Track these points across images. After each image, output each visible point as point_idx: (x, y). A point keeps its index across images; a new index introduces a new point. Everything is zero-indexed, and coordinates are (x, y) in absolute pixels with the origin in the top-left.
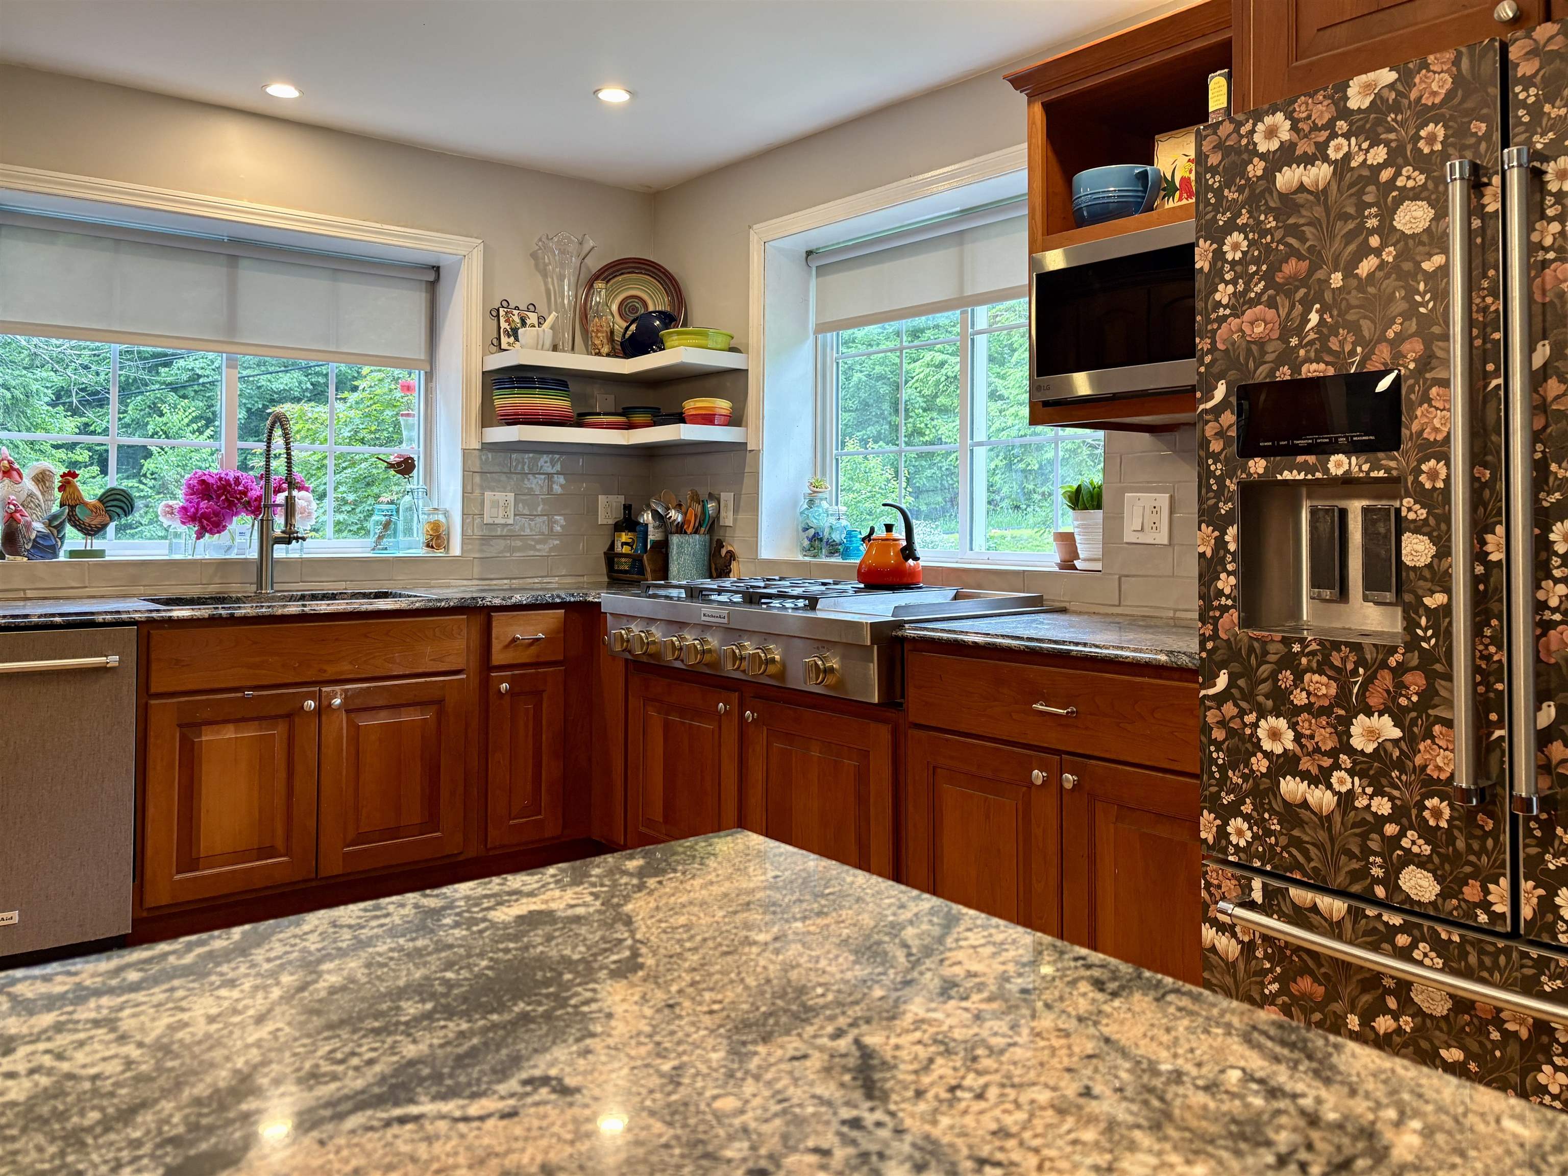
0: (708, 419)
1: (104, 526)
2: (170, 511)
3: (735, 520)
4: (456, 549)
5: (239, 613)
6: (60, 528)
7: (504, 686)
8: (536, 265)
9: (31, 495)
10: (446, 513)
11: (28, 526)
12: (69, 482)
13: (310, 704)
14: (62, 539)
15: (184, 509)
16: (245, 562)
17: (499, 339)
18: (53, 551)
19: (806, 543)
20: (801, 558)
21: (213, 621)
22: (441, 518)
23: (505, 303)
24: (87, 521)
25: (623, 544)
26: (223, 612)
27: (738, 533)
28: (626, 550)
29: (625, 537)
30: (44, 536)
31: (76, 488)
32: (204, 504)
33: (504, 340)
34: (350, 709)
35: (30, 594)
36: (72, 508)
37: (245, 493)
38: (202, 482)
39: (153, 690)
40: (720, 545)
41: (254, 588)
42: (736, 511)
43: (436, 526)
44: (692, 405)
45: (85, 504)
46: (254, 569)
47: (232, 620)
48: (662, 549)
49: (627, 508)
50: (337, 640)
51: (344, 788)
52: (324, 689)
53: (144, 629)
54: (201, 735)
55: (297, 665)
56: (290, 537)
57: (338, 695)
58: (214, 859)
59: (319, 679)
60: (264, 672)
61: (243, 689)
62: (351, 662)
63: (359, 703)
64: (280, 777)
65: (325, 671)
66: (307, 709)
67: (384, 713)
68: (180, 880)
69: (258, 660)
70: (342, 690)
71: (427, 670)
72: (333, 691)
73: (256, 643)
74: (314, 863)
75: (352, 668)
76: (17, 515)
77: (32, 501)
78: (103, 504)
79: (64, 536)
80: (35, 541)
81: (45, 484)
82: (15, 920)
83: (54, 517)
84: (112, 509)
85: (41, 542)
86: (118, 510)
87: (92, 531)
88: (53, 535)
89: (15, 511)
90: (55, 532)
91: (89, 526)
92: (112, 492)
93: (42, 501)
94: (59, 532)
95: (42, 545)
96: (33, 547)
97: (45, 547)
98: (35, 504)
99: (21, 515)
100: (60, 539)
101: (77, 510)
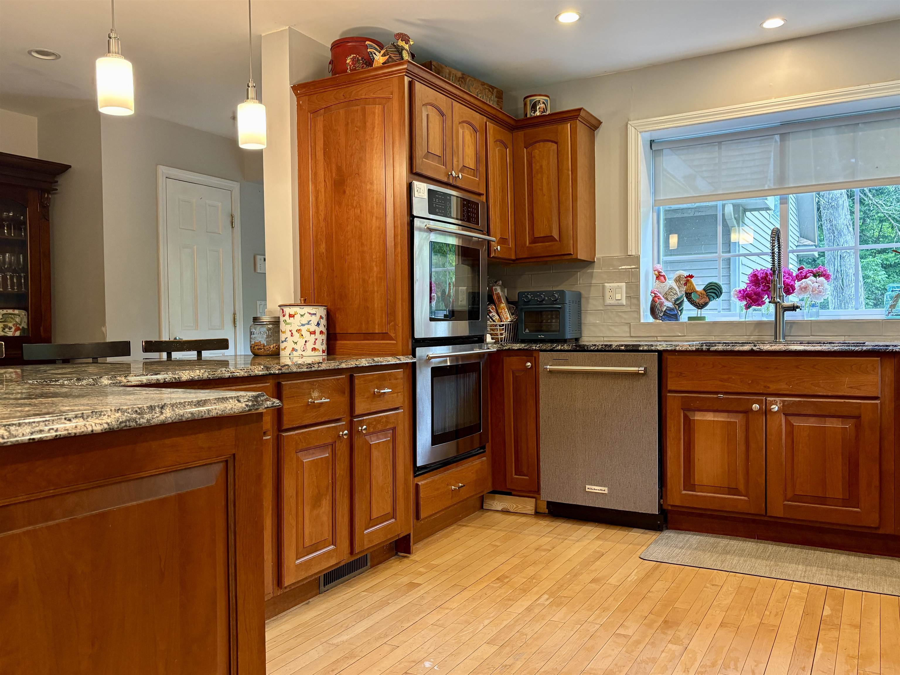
1: (706, 304)
6: (680, 304)
9: (671, 288)
11: (661, 304)
12: (688, 281)
13: (756, 407)
14: (681, 311)
18: (677, 317)
21: (700, 352)
24: (697, 301)
30: (671, 310)
31: (691, 283)
34: (786, 413)
35: (659, 339)
36: (690, 294)
39: (667, 388)
45: (697, 292)
47: (710, 352)
50: (776, 368)
51: (784, 463)
52: (768, 399)
53: (665, 355)
54: (694, 416)
55: (750, 382)
56: (794, 307)
57: (778, 404)
58: (703, 488)
59: (765, 392)
60: (729, 384)
61: (717, 393)
62: (787, 384)
63: (792, 410)
64: (741, 448)
65: (769, 388)
66: (754, 409)
67: (813, 419)
68: (685, 494)
69: (726, 377)
70: (781, 400)
71: (846, 394)
72: (775, 400)
73: (724, 367)
74: (764, 505)
75: (788, 387)
76: (657, 299)
77: (671, 292)
78: (705, 291)
79: (682, 309)
80: (665, 311)
81: (680, 283)
82: (606, 492)
83: (677, 299)
84: (710, 294)
85: (668, 312)
86: (713, 295)
87: (700, 306)
88: (676, 308)
89: (655, 297)
90: (677, 307)
91: (699, 304)
92: (710, 285)
93: (678, 291)
94: (679, 307)
95: (669, 314)
96: (664, 315)
97: (671, 315)
98: (673, 293)
99: (658, 299)
100: (680, 311)
101: (692, 295)
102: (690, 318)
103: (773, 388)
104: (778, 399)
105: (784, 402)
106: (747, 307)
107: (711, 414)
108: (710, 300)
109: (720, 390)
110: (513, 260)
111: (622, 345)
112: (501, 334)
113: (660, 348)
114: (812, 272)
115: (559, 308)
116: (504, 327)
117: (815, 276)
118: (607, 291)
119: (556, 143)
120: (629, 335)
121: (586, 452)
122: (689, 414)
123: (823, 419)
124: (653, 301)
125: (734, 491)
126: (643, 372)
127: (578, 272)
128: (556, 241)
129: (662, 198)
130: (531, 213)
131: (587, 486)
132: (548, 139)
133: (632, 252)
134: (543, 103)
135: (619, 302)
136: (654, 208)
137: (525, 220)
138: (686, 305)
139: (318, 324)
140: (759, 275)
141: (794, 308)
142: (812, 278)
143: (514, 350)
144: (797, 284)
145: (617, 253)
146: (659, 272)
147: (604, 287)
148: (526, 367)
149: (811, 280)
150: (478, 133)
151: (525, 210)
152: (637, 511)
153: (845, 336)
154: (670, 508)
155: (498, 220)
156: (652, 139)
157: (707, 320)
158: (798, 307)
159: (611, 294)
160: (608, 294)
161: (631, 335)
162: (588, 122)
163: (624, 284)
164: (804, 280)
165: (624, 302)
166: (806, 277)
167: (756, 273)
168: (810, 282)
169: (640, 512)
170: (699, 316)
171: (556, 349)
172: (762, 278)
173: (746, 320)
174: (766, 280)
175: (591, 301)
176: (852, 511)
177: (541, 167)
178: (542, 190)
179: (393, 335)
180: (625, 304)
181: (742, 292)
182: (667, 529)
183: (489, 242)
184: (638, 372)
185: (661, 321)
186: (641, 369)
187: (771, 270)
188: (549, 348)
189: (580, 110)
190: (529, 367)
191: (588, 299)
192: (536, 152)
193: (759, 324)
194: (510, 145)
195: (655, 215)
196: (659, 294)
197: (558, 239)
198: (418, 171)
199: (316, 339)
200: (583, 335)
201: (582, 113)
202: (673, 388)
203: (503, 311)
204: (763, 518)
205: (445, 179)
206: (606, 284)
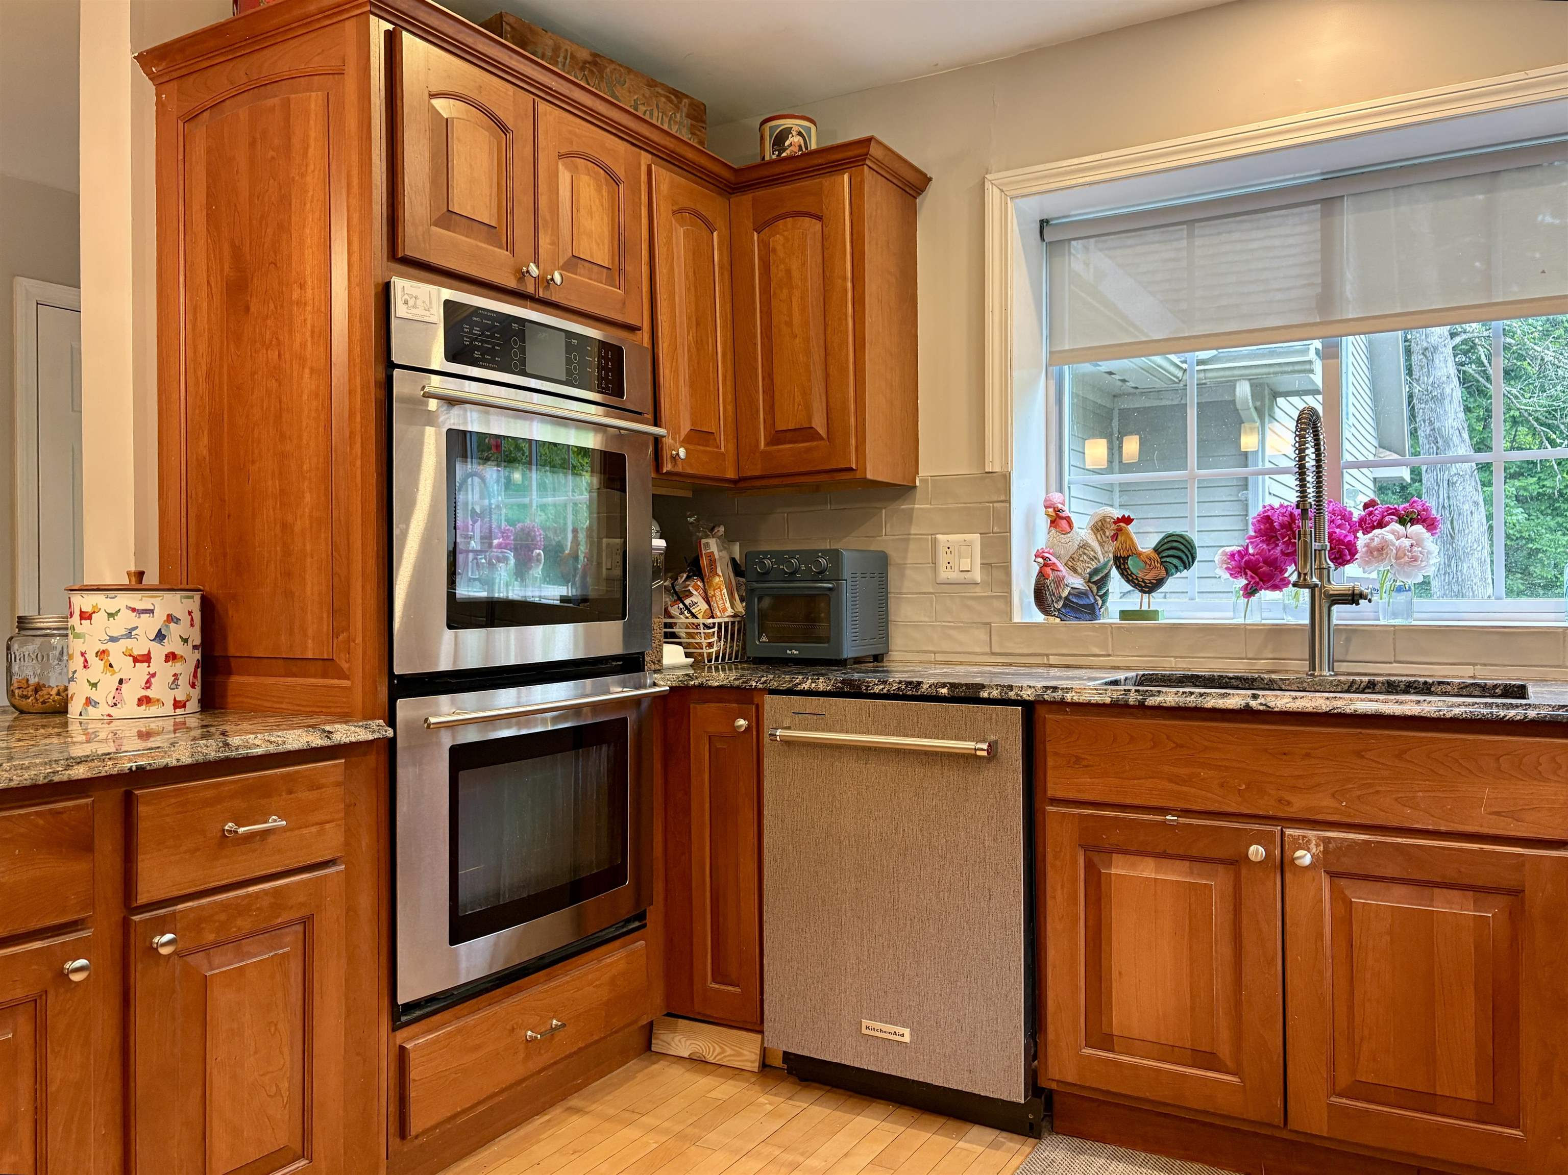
1: (1160, 582)
5: (1151, 701)
6: (1102, 583)
9: (1084, 546)
11: (1059, 582)
12: (1120, 529)
13: (1258, 851)
14: (1104, 597)
18: (1092, 611)
21: (1111, 708)
24: (1140, 575)
26: (1132, 697)
30: (1081, 594)
31: (1128, 535)
34: (1332, 872)
35: (1053, 660)
36: (1124, 560)
39: (1050, 793)
45: (1139, 554)
47: (1136, 709)
50: (1308, 755)
51: (1329, 998)
52: (1288, 832)
53: (1041, 711)
54: (1109, 866)
55: (1243, 787)
56: (1353, 594)
57: (1313, 846)
58: (1130, 1045)
59: (1281, 814)
60: (1193, 790)
61: (1164, 811)
62: (1333, 795)
63: (1347, 863)
64: (1224, 950)
65: (1289, 803)
66: (1252, 857)
67: (1399, 890)
68: (1090, 1057)
69: (1183, 771)
70: (1319, 838)
71: (1485, 830)
72: (1304, 837)
73: (1182, 746)
74: (1279, 1103)
75: (1336, 805)
76: (1048, 570)
77: (1085, 554)
78: (1158, 554)
79: (1106, 594)
80: (1066, 598)
81: (1104, 533)
82: (907, 1039)
83: (1096, 571)
84: (1168, 559)
85: (1074, 600)
86: (1175, 561)
87: (1146, 587)
88: (1092, 592)
89: (1046, 565)
90: (1095, 588)
91: (1143, 581)
92: (1169, 539)
93: (1100, 552)
94: (1099, 589)
95: (1077, 604)
96: (1064, 606)
97: (1081, 606)
98: (1088, 556)
99: (1053, 570)
100: (1101, 597)
101: (1130, 562)
102: (1125, 615)
103: (1299, 804)
104: (1311, 834)
105: (1327, 841)
106: (1249, 591)
107: (1150, 862)
108: (1168, 574)
109: (1171, 805)
110: (734, 482)
111: (944, 685)
112: (710, 645)
113: (1028, 695)
114: (1395, 512)
115: (830, 589)
116: (716, 629)
117: (1402, 522)
118: (941, 550)
119: (819, 218)
120: (987, 650)
121: (862, 940)
122: (1096, 858)
123: (1427, 891)
124: (1042, 575)
125: (1208, 1060)
126: (985, 754)
127: (881, 509)
128: (822, 438)
129: (1067, 347)
130: (769, 376)
131: (865, 1022)
132: (802, 209)
133: (993, 465)
134: (800, 134)
135: (968, 575)
136: (1050, 369)
137: (757, 392)
138: (1116, 583)
139: (160, 637)
140: (1275, 518)
141: (1353, 598)
142: (1396, 526)
143: (710, 687)
144: (1362, 540)
145: (962, 467)
146: (1057, 511)
147: (935, 542)
148: (735, 729)
149: (1393, 532)
150: (621, 186)
151: (756, 369)
152: (976, 1092)
153: (1474, 665)
154: (1054, 1086)
155: (684, 391)
156: (1045, 217)
157: (1161, 621)
158: (1362, 596)
159: (949, 557)
160: (943, 559)
161: (994, 651)
162: (896, 175)
163: (976, 538)
164: (1377, 531)
165: (977, 576)
166: (1381, 525)
167: (1269, 513)
168: (1391, 537)
169: (982, 1094)
170: (1145, 607)
171: (800, 688)
172: (1282, 526)
173: (1248, 622)
174: (1291, 529)
175: (908, 572)
176: (1501, 1135)
177: (788, 272)
178: (789, 324)
179: (345, 666)
180: (979, 581)
181: (1237, 557)
182: (1054, 1130)
183: (657, 440)
184: (973, 752)
185: (1058, 620)
186: (979, 746)
187: (1298, 507)
188: (786, 686)
189: (869, 140)
190: (743, 729)
191: (902, 568)
192: (778, 241)
193: (1277, 633)
194: (720, 223)
195: (1052, 383)
196: (1054, 560)
197: (825, 436)
198: (409, 253)
199: (153, 675)
200: (892, 647)
201: (874, 150)
202: (1060, 794)
203: (718, 593)
204: (1278, 1134)
205: (512, 283)
206: (939, 536)
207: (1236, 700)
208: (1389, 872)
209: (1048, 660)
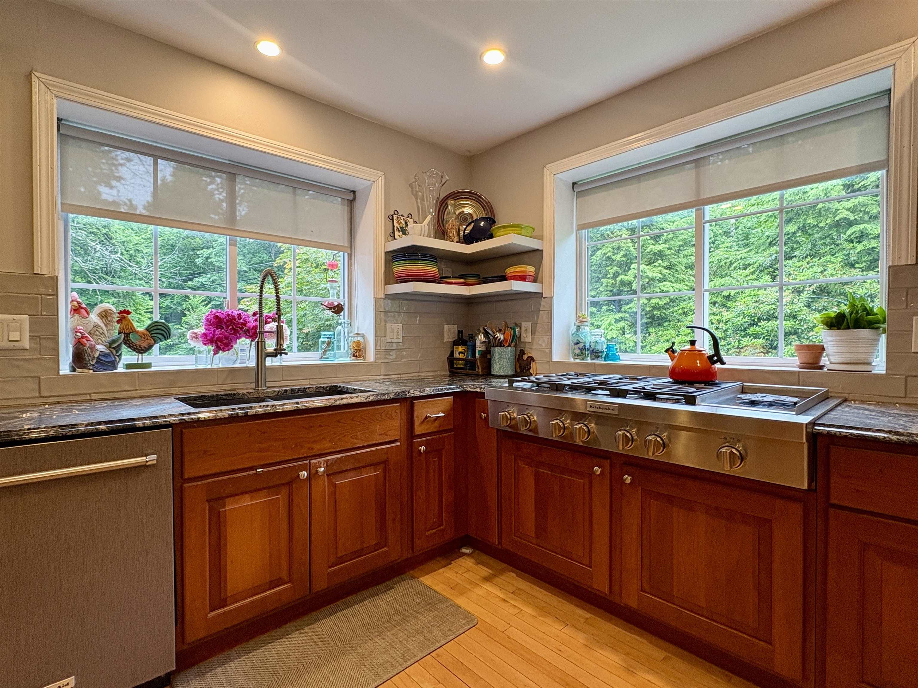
0: (522, 278)
1: (150, 347)
2: (195, 337)
3: (533, 339)
4: (371, 357)
5: (251, 412)
6: (118, 348)
7: (422, 448)
8: (412, 191)
9: (96, 326)
10: (363, 336)
11: (93, 348)
12: (124, 318)
13: (304, 474)
14: (120, 356)
15: (205, 335)
16: (247, 369)
17: (394, 233)
18: (113, 365)
19: (578, 351)
20: (572, 360)
21: (233, 419)
22: (360, 339)
23: (396, 212)
24: (138, 343)
25: (460, 353)
26: (240, 412)
27: (535, 346)
28: (461, 356)
29: (460, 349)
30: (106, 355)
31: (129, 321)
32: (218, 332)
33: (397, 233)
34: (329, 474)
35: (94, 397)
36: (127, 335)
37: (245, 324)
38: (216, 317)
39: (186, 476)
40: (522, 352)
41: (253, 386)
42: (533, 333)
43: (358, 343)
44: (510, 271)
45: (137, 332)
46: (253, 374)
47: (247, 417)
48: (487, 356)
49: (460, 332)
50: (320, 426)
52: (312, 461)
55: (294, 446)
57: (322, 465)
59: (308, 455)
60: (270, 454)
61: (256, 467)
62: (330, 441)
63: (335, 469)
65: (312, 449)
66: (301, 478)
67: (351, 474)
68: (212, 616)
69: (266, 445)
70: (324, 461)
71: (377, 442)
72: (318, 462)
74: (308, 584)
75: (331, 445)
76: (84, 340)
77: (97, 330)
78: (149, 332)
79: (121, 354)
80: (98, 358)
81: (107, 318)
83: (113, 341)
84: (155, 335)
85: (103, 359)
86: (160, 336)
87: (142, 350)
88: (112, 353)
89: (82, 337)
90: (114, 352)
91: (140, 347)
92: (153, 325)
93: (105, 330)
94: (117, 352)
95: (104, 361)
96: (97, 362)
97: (107, 362)
98: (99, 332)
99: (87, 340)
100: (118, 356)
101: (132, 337)
102: (129, 366)
103: (317, 448)
104: (321, 460)
105: (328, 461)
106: (215, 352)
107: (248, 496)
108: (155, 342)
109: (259, 463)
120: (37, 395)
122: (216, 504)
125: (277, 582)
133: (42, 269)
135: (15, 344)
145: (11, 268)
146: (79, 303)
156: (60, 117)
161: (42, 395)
163: (25, 318)
165: (26, 344)
170: (140, 362)
173: (213, 367)
176: (382, 552)
180: (28, 347)
186: (149, 459)
193: (232, 372)
196: (85, 334)
202: (192, 475)
204: (307, 598)
207: (289, 405)
208: (349, 467)
209: (91, 397)
